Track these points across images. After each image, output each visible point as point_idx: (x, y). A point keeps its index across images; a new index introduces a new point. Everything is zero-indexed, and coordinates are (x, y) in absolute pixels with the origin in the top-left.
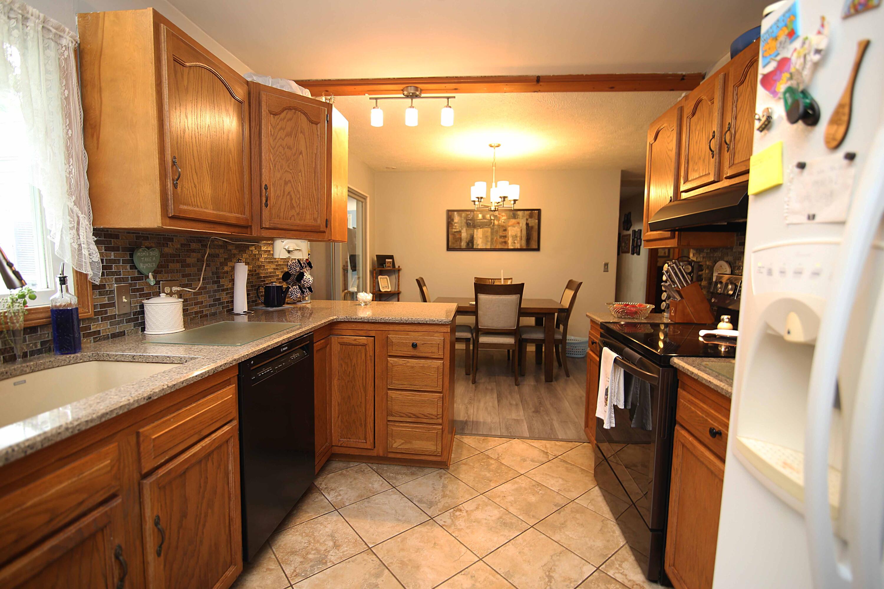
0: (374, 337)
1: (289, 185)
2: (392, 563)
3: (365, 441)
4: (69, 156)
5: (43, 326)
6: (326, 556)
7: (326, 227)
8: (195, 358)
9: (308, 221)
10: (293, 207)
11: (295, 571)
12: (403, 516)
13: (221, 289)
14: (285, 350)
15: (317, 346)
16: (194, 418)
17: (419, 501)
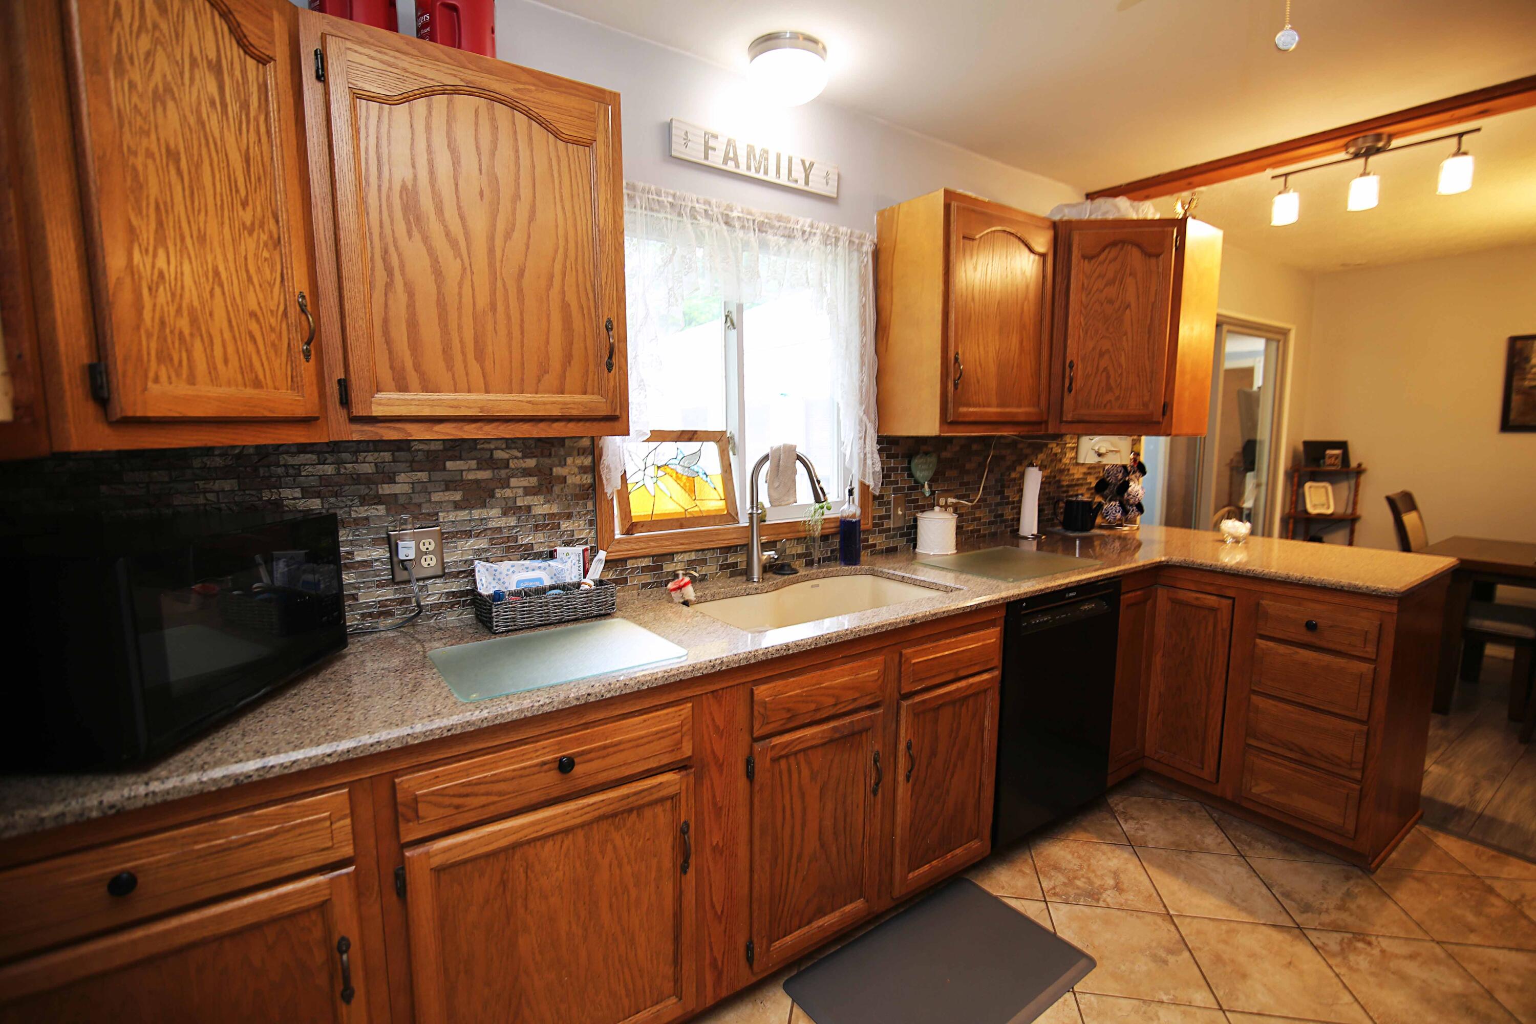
0: (1233, 599)
1: (1107, 357)
2: (1200, 949)
3: (1200, 766)
4: (862, 364)
5: (833, 534)
6: (1101, 894)
7: (1164, 414)
8: (960, 589)
9: (1134, 407)
10: (1109, 388)
11: (1054, 888)
12: (1243, 901)
13: (1005, 501)
14: (1073, 597)
15: (1126, 598)
16: (952, 654)
17: (1283, 894)
